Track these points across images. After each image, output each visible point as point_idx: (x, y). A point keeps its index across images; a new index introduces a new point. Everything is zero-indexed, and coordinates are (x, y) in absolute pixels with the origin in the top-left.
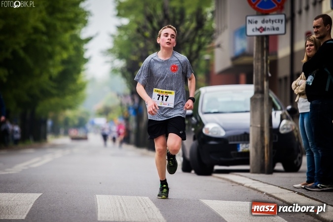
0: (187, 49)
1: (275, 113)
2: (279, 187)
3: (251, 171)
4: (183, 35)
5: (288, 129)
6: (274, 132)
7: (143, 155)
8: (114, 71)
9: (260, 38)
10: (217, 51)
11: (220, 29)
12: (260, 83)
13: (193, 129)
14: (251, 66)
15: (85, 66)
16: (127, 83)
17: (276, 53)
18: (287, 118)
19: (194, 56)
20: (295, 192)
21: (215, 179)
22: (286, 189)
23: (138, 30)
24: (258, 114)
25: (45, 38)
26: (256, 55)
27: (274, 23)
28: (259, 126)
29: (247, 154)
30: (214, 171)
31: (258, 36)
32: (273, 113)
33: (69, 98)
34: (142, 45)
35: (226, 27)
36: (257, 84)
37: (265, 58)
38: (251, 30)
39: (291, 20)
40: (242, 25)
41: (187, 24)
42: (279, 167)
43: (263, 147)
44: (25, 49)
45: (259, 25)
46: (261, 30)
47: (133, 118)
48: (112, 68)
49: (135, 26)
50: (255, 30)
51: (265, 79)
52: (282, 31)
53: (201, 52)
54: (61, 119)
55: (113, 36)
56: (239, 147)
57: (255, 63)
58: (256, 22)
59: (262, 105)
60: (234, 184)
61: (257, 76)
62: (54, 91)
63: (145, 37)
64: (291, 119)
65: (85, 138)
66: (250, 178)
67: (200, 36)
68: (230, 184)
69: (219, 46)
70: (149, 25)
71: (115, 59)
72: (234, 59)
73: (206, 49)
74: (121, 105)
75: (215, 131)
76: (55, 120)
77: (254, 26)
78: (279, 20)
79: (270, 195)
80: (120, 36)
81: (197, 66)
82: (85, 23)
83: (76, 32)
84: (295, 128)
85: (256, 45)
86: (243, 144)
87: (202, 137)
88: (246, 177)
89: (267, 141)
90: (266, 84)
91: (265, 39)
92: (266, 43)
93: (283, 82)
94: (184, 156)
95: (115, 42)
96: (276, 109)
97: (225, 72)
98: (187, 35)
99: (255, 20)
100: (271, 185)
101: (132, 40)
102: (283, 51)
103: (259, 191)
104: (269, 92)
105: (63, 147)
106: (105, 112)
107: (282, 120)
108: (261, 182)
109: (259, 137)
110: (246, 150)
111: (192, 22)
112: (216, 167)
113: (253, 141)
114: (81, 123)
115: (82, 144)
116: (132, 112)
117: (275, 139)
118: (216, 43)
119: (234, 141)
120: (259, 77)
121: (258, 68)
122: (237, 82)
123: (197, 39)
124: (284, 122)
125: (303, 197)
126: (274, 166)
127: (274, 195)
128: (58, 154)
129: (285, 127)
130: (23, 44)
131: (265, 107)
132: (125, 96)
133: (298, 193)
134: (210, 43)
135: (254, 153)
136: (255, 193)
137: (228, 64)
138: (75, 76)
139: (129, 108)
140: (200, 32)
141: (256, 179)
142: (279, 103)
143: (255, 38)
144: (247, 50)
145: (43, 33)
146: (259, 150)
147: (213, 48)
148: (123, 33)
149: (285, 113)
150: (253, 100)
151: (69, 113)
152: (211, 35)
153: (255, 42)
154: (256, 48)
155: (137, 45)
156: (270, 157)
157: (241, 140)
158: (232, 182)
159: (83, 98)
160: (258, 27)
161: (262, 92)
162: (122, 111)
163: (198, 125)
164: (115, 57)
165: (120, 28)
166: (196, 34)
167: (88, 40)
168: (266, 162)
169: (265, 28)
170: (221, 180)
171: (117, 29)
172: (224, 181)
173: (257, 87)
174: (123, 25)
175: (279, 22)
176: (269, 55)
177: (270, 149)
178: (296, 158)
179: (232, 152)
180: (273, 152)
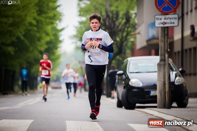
0: (120, 35)
2: (174, 116)
3: (158, 107)
4: (118, 27)
5: (180, 82)
6: (172, 84)
8: (77, 48)
9: (163, 29)
10: (138, 36)
11: (140, 23)
12: (163, 55)
13: (123, 82)
14: (158, 45)
15: (60, 45)
17: (173, 38)
18: (179, 76)
19: (124, 39)
20: (184, 119)
21: (137, 112)
22: (179, 118)
24: (162, 73)
25: (35, 29)
26: (161, 38)
27: (171, 19)
28: (163, 80)
29: (155, 97)
30: (136, 107)
31: (162, 27)
32: (171, 73)
35: (143, 22)
36: (161, 56)
37: (166, 40)
38: (158, 24)
39: (182, 18)
40: (153, 21)
41: (120, 20)
42: (174, 104)
43: (165, 93)
44: (24, 36)
46: (163, 24)
48: (76, 46)
50: (160, 24)
51: (166, 53)
52: (176, 24)
53: (128, 37)
55: (76, 27)
56: (151, 93)
57: (160, 44)
58: (161, 19)
59: (164, 68)
60: (148, 115)
61: (161, 50)
64: (182, 76)
65: (60, 88)
66: (157, 111)
67: (128, 28)
68: (146, 114)
69: (139, 33)
72: (148, 41)
73: (131, 35)
74: (81, 68)
75: (136, 83)
77: (159, 21)
80: (81, 28)
81: (126, 45)
82: (60, 20)
83: (55, 25)
84: (184, 82)
85: (161, 32)
86: (153, 91)
87: (129, 87)
88: (155, 110)
89: (167, 89)
90: (166, 55)
91: (166, 29)
92: (167, 31)
93: (177, 54)
94: (118, 98)
95: (78, 31)
96: (173, 70)
97: (143, 48)
98: (120, 27)
99: (160, 18)
100: (170, 115)
102: (177, 36)
103: (163, 119)
104: (168, 60)
108: (164, 113)
109: (163, 87)
110: (155, 94)
111: (123, 19)
112: (137, 105)
113: (159, 89)
114: (58, 79)
115: (58, 91)
117: (172, 88)
118: (137, 31)
119: (148, 89)
120: (163, 51)
121: (162, 46)
122: (150, 54)
123: (126, 29)
124: (177, 78)
126: (172, 104)
129: (178, 81)
130: (23, 33)
131: (166, 69)
133: (186, 120)
134: (133, 31)
135: (160, 96)
137: (144, 44)
138: (55, 51)
140: (128, 25)
141: (161, 112)
142: (174, 67)
143: (160, 28)
144: (156, 36)
145: (35, 26)
146: (163, 95)
147: (135, 34)
148: (82, 26)
149: (178, 73)
150: (159, 65)
152: (134, 27)
153: (160, 31)
154: (161, 35)
156: (169, 99)
157: (152, 89)
158: (146, 113)
159: (59, 64)
160: (162, 22)
161: (164, 60)
162: (82, 72)
163: (127, 80)
164: (78, 40)
165: (81, 23)
166: (126, 26)
167: (62, 30)
168: (167, 102)
169: (166, 23)
170: (140, 112)
171: (79, 23)
172: (142, 113)
173: (161, 57)
174: (82, 21)
175: (174, 19)
176: (168, 39)
177: (169, 94)
178: (184, 100)
179: (147, 96)
180: (171, 96)
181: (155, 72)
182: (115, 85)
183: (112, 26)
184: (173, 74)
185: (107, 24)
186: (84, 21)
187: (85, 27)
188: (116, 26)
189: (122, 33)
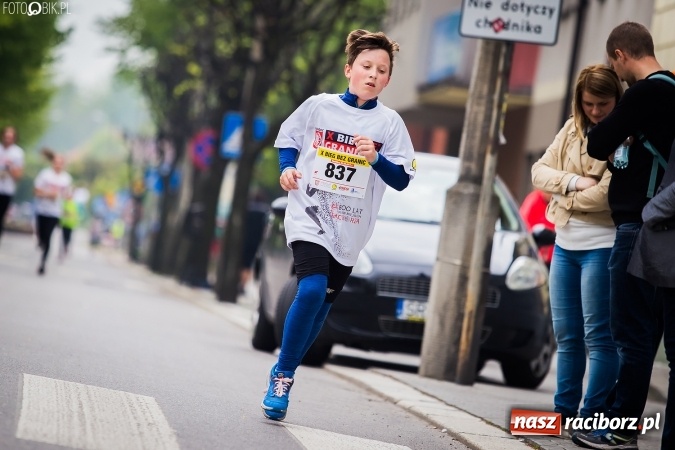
0: (312, 47)
1: (503, 237)
2: (483, 418)
3: (422, 371)
5: (528, 280)
6: (493, 284)
7: (165, 293)
8: (123, 73)
9: (492, 47)
12: (475, 155)
14: (460, 111)
15: (55, 52)
16: (153, 108)
17: (528, 90)
18: (531, 254)
20: (518, 437)
21: (330, 378)
24: (459, 232)
26: (476, 85)
27: (532, 13)
28: (458, 262)
29: (418, 327)
30: (331, 357)
31: (487, 41)
32: (498, 237)
34: (202, 20)
35: (415, 6)
36: (468, 158)
37: (496, 97)
38: (473, 23)
42: (493, 370)
43: (460, 317)
45: (494, 13)
46: (496, 26)
47: (153, 198)
48: (120, 65)
50: (481, 24)
51: (489, 148)
52: (548, 36)
56: (401, 307)
57: (472, 107)
58: (488, 5)
59: (473, 212)
60: (373, 397)
61: (471, 137)
65: (28, 232)
66: (416, 389)
68: (365, 395)
71: (130, 46)
72: (424, 88)
74: (130, 161)
77: (481, 13)
78: (544, 8)
79: (457, 438)
85: (481, 58)
86: (412, 300)
88: (405, 383)
89: (471, 303)
90: (490, 161)
91: (504, 50)
92: (506, 60)
94: (262, 310)
96: (506, 226)
100: (465, 411)
102: (548, 89)
103: (432, 423)
104: (494, 182)
106: (87, 174)
107: (516, 255)
108: (441, 401)
109: (454, 292)
110: (417, 317)
112: (338, 350)
113: (438, 298)
116: (153, 182)
117: (493, 301)
119: (391, 291)
120: (476, 142)
121: (475, 119)
124: (521, 261)
126: (480, 366)
127: (466, 437)
129: (522, 274)
131: (480, 218)
132: (142, 140)
133: (527, 441)
135: (436, 328)
136: (422, 425)
138: (27, 72)
139: (147, 174)
141: (431, 392)
142: (515, 214)
143: (480, 43)
144: (459, 72)
146: (449, 323)
149: (526, 241)
150: (453, 195)
153: (478, 54)
154: (479, 70)
155: (191, 19)
156: (473, 344)
157: (408, 292)
158: (370, 390)
160: (491, 19)
161: (478, 180)
162: (130, 177)
164: (132, 41)
168: (462, 355)
169: (508, 24)
170: (344, 383)
172: (351, 386)
173: (467, 164)
175: (544, 13)
176: (507, 91)
177: (476, 323)
178: (536, 356)
179: (382, 318)
180: (484, 333)
181: (432, 223)
182: (258, 255)
184: (504, 244)
189: (322, 41)
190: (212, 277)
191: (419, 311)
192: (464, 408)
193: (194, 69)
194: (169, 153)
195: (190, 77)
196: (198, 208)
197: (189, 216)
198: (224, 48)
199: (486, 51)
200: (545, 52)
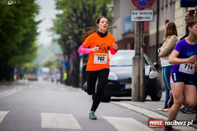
2: (148, 109)
3: (132, 100)
5: (154, 76)
6: (146, 78)
7: (70, 90)
8: (54, 41)
9: (139, 23)
10: (114, 30)
11: (116, 17)
12: (138, 49)
14: (133, 39)
15: (37, 37)
16: (61, 48)
17: (148, 32)
18: (154, 70)
20: (157, 112)
21: (111, 105)
22: (152, 111)
23: (68, 17)
24: (137, 67)
25: (13, 21)
26: (136, 33)
27: (147, 14)
28: (137, 74)
29: (130, 90)
30: (111, 100)
31: (137, 22)
33: (27, 56)
34: (70, 26)
35: (119, 16)
36: (136, 50)
37: (141, 35)
38: (134, 18)
39: (157, 13)
40: (129, 16)
41: (97, 14)
42: (149, 98)
43: (139, 86)
44: (2, 27)
45: (138, 15)
46: (139, 18)
47: (64, 68)
48: (53, 39)
49: (67, 15)
50: (136, 18)
51: (141, 47)
52: (151, 19)
54: (22, 68)
55: (53, 20)
56: (126, 86)
57: (136, 38)
58: (137, 14)
59: (139, 62)
60: (122, 108)
61: (136, 45)
62: (19, 52)
63: (72, 21)
64: (156, 70)
65: (36, 80)
66: (131, 104)
68: (120, 107)
69: (115, 27)
70: (74, 14)
71: (55, 34)
72: (124, 35)
74: (58, 60)
75: (112, 77)
76: (19, 69)
77: (135, 16)
78: (150, 13)
79: (143, 114)
80: (58, 20)
82: (37, 13)
84: (158, 76)
86: (128, 84)
88: (129, 103)
89: (142, 83)
90: (142, 50)
91: (142, 24)
92: (142, 26)
93: (152, 48)
95: (55, 24)
96: (147, 64)
97: (119, 42)
99: (136, 13)
101: (65, 23)
102: (152, 31)
103: (137, 112)
104: (143, 54)
105: (23, 84)
106: (48, 65)
107: (150, 71)
108: (138, 106)
109: (137, 81)
110: (130, 88)
111: (99, 12)
112: (112, 98)
113: (134, 83)
114: (34, 71)
115: (35, 83)
116: (64, 65)
117: (147, 82)
118: (114, 25)
119: (123, 82)
120: (138, 46)
121: (137, 40)
122: (126, 48)
124: (152, 72)
125: (162, 115)
126: (146, 97)
127: (145, 114)
128: (20, 88)
129: (152, 75)
131: (141, 63)
132: (60, 55)
133: (159, 113)
134: (110, 25)
135: (134, 90)
136: (134, 113)
137: (120, 38)
138: (32, 43)
139: (62, 63)
141: (135, 105)
142: (149, 61)
143: (136, 23)
144: (132, 30)
145: (13, 18)
146: (137, 88)
147: (112, 28)
148: (59, 19)
149: (152, 67)
150: (134, 59)
151: (28, 65)
152: (111, 20)
153: (136, 25)
154: (136, 29)
155: (68, 26)
156: (143, 92)
157: (127, 82)
158: (121, 106)
159: (35, 56)
160: (138, 17)
161: (139, 54)
162: (58, 64)
164: (55, 33)
165: (58, 16)
168: (141, 95)
169: (142, 18)
170: (115, 105)
171: (56, 16)
172: (116, 106)
173: (136, 51)
174: (59, 14)
175: (150, 14)
176: (144, 33)
177: (143, 87)
178: (158, 93)
179: (122, 89)
180: (145, 89)
181: (130, 66)
183: (89, 19)
184: (147, 68)
185: (84, 17)
186: (61, 14)
187: (62, 20)
188: (93, 19)
190: (80, 85)
191: (130, 86)
192: (143, 107)
193: (70, 37)
194: (67, 57)
195: (69, 39)
196: (75, 69)
197: (73, 71)
198: (76, 32)
199: (137, 24)
200: (151, 23)
